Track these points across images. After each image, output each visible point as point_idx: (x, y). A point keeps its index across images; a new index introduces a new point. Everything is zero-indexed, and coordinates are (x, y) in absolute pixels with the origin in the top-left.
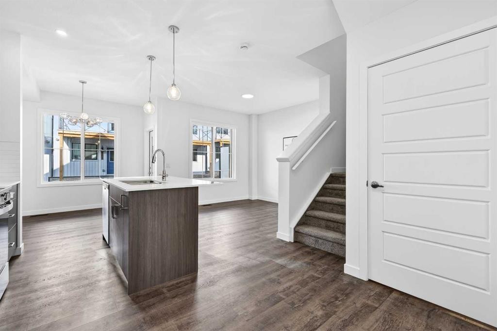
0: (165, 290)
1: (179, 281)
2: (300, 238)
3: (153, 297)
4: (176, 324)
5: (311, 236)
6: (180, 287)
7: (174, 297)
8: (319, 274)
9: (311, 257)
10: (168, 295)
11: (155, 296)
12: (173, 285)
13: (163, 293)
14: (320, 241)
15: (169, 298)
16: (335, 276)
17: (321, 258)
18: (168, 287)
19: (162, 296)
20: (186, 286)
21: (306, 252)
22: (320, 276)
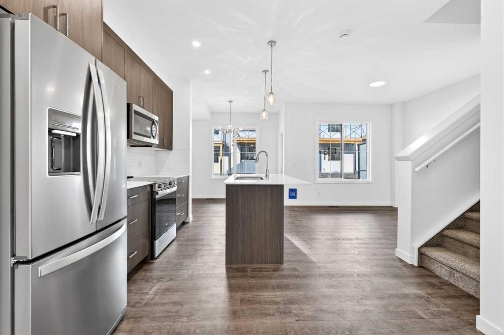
0: (249, 270)
1: (264, 266)
2: (427, 264)
3: (239, 272)
4: (241, 297)
5: (443, 264)
6: (261, 271)
7: (252, 277)
8: (426, 314)
9: (430, 291)
10: (249, 274)
11: (241, 272)
12: (257, 268)
13: (247, 271)
14: (457, 274)
15: (248, 277)
16: (452, 327)
17: (447, 297)
18: (253, 268)
19: (245, 273)
20: (267, 273)
21: (428, 282)
22: (425, 317)
